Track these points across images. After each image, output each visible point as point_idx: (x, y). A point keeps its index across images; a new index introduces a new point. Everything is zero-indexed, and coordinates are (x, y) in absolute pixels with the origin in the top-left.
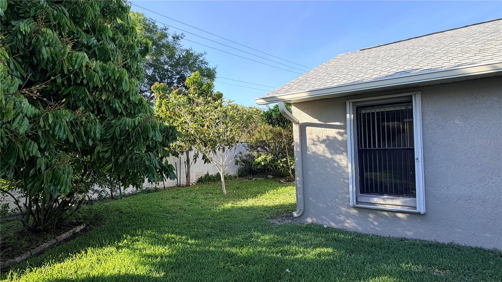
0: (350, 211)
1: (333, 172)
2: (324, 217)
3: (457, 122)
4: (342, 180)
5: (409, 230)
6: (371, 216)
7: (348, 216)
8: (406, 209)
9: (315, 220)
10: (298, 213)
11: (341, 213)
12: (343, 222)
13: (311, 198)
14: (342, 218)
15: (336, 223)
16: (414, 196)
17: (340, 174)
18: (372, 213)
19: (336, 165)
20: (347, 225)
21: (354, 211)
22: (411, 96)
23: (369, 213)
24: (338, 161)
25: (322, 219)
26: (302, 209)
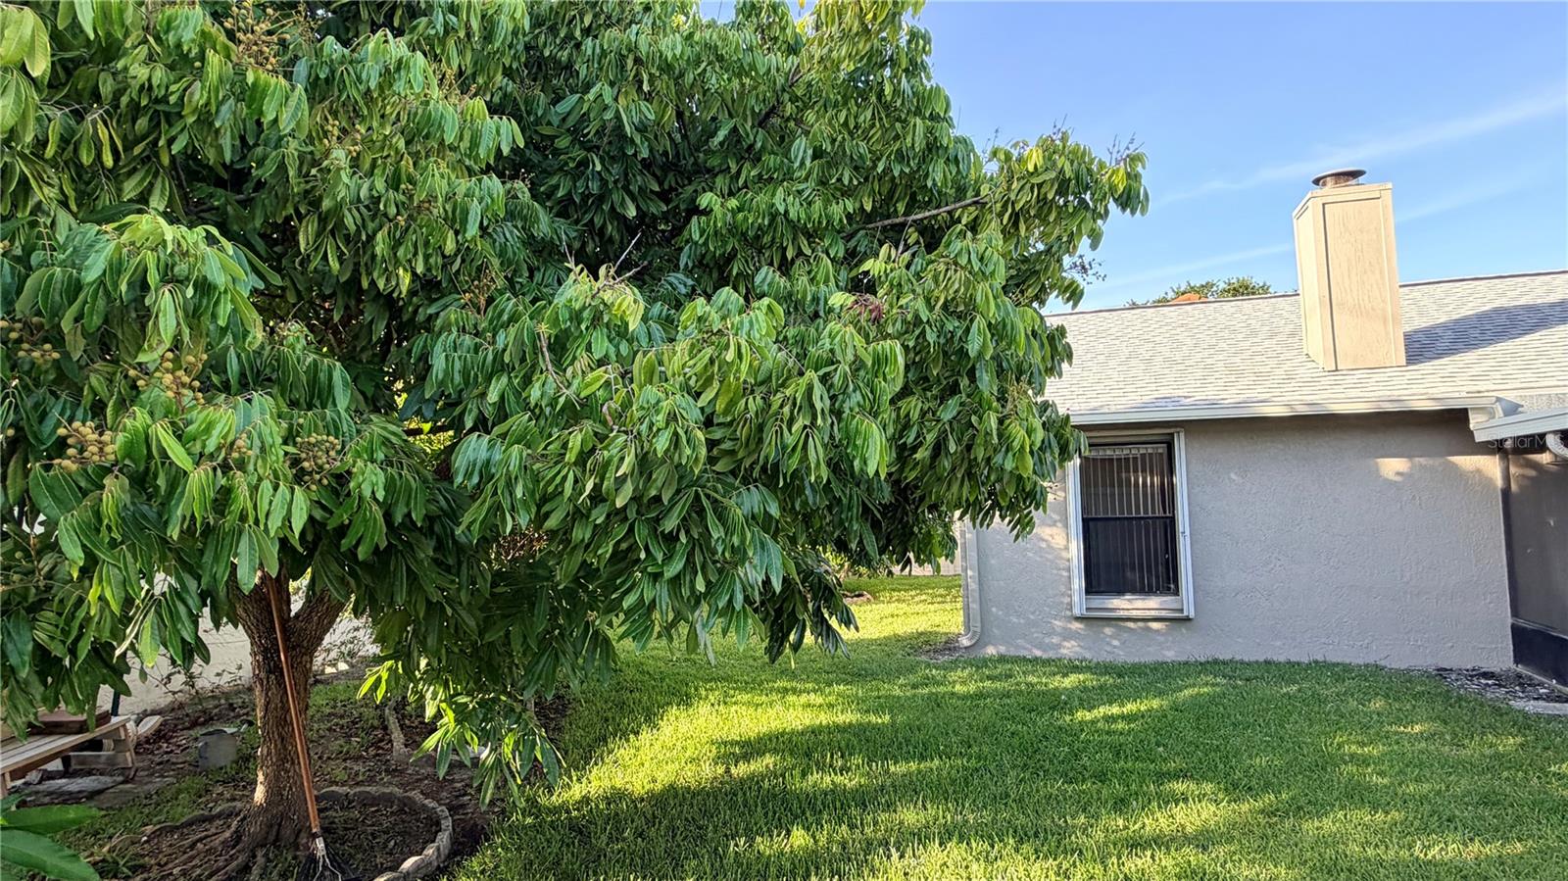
0: (1069, 626)
1: (1038, 559)
2: (1020, 642)
3: (1233, 476)
4: (1055, 572)
5: (1169, 649)
6: (1108, 631)
7: (1068, 635)
8: (1164, 614)
9: (1002, 649)
10: (971, 639)
11: (1052, 633)
12: (1059, 646)
13: (994, 609)
14: (1055, 640)
15: (1044, 651)
16: (1176, 593)
17: (1052, 562)
18: (1108, 626)
19: (1044, 545)
20: (1064, 651)
21: (1076, 626)
22: (1172, 435)
23: (1104, 626)
24: (1046, 537)
25: (1017, 647)
26: (978, 630)
